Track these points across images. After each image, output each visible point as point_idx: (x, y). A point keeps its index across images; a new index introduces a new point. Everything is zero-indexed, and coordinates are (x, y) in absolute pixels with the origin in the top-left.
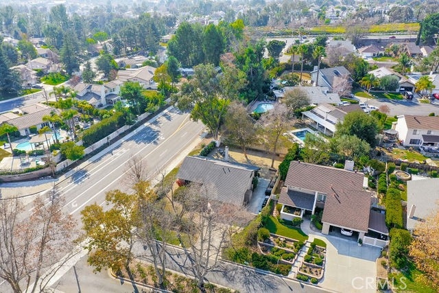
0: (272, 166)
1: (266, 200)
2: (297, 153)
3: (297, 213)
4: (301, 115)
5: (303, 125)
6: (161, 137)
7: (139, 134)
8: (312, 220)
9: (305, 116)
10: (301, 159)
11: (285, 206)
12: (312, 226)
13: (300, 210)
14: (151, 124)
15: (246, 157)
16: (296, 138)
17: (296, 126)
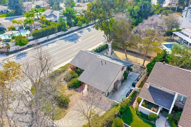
0: (143, 65)
1: (131, 91)
2: (164, 57)
3: (155, 109)
4: (172, 34)
5: (173, 40)
6: (80, 40)
7: (69, 37)
8: (167, 118)
9: (175, 35)
10: (167, 62)
11: (145, 101)
12: (167, 124)
13: (157, 107)
14: (78, 33)
15: (126, 56)
16: (165, 48)
17: (167, 40)
